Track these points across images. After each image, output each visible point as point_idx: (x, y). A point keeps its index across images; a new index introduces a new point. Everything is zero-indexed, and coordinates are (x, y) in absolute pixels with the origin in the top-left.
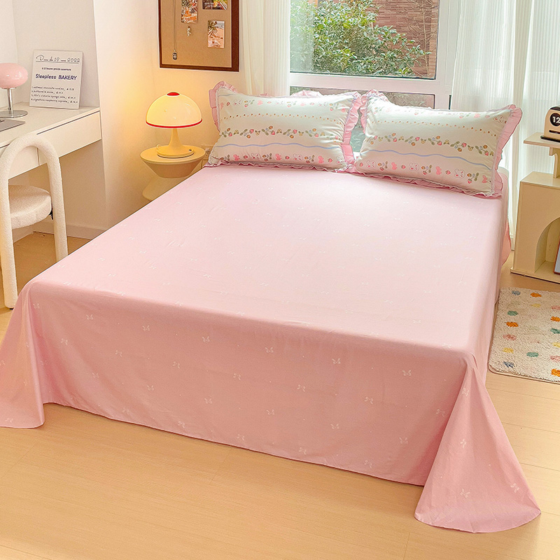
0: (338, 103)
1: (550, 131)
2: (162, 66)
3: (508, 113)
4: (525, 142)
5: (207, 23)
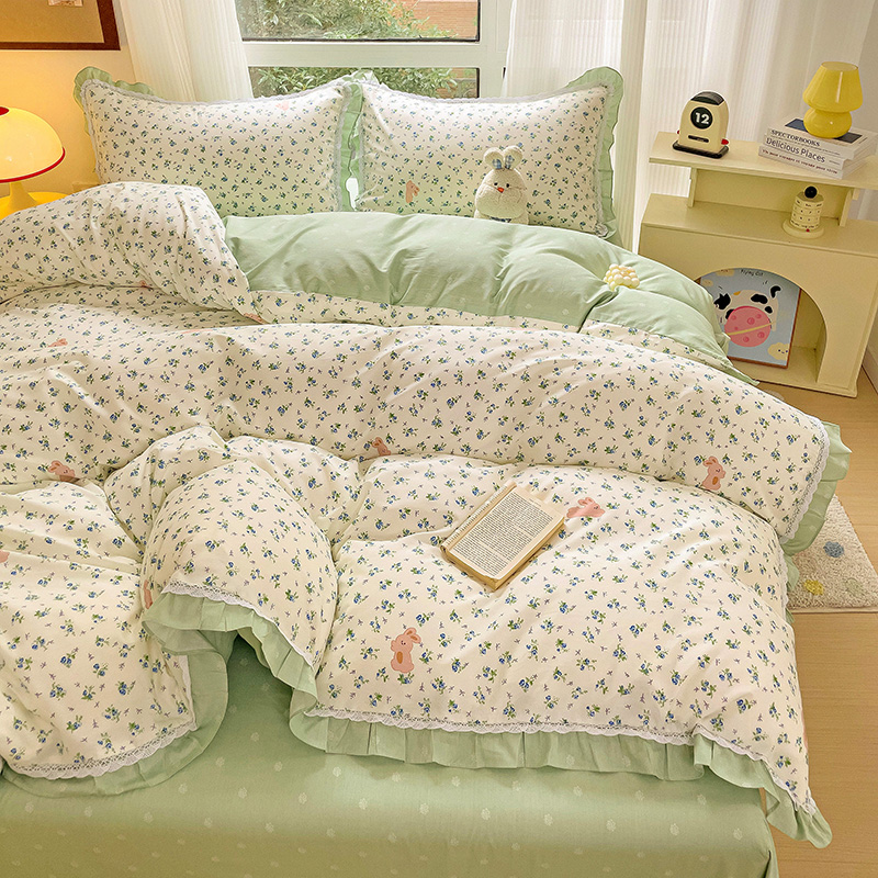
1: (690, 137)
4: (651, 160)
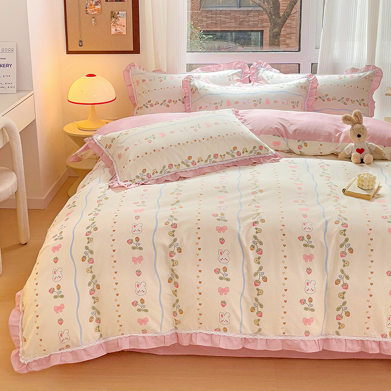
0: (233, 75)
2: (68, 52)
3: (372, 73)
4: (386, 95)
5: (110, 13)
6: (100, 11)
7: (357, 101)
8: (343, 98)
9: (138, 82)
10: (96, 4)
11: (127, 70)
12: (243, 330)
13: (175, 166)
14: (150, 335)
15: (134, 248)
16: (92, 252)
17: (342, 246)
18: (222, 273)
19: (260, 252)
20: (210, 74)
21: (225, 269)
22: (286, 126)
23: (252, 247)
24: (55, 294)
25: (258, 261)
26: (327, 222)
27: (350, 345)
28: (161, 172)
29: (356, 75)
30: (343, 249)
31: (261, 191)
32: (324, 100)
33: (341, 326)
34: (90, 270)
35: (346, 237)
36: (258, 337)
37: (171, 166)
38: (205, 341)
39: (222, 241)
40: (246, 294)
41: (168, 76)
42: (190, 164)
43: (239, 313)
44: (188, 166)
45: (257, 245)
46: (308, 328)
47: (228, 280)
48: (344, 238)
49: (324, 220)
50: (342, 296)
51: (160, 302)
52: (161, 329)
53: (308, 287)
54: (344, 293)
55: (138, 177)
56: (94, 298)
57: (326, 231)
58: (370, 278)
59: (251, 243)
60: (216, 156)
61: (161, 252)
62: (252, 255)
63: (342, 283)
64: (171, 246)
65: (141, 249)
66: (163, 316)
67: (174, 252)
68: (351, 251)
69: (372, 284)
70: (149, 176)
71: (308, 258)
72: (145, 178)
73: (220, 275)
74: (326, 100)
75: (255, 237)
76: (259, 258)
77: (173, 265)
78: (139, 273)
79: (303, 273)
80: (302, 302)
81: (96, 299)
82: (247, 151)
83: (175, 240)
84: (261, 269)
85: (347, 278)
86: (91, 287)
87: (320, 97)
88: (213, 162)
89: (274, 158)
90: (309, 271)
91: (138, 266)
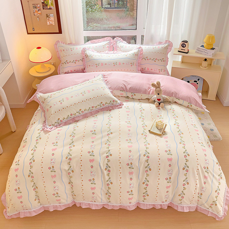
1: (181, 49)
2: (28, 34)
3: (168, 45)
4: (174, 54)
5: (46, 15)
6: (41, 14)
7: (160, 60)
8: (154, 59)
9: (61, 50)
10: (39, 11)
11: (56, 44)
12: (103, 202)
13: (74, 114)
14: (62, 204)
15: (51, 171)
16: (32, 173)
17: (146, 167)
18: (92, 181)
19: (109, 171)
20: (95, 45)
21: (94, 179)
22: (126, 85)
23: (106, 169)
24: (17, 191)
25: (108, 175)
26: (140, 155)
27: (148, 206)
28: (67, 118)
29: (161, 46)
30: (147, 169)
31: (112, 133)
32: (145, 60)
33: (145, 199)
34: (32, 181)
35: (148, 163)
36: (109, 204)
37: (71, 115)
38: (86, 206)
39: (92, 167)
40: (103, 188)
41: (75, 47)
42: (81, 112)
43: (100, 196)
44: (80, 113)
45: (108, 168)
46: (131, 201)
47: (95, 184)
48: (147, 164)
49: (139, 154)
50: (145, 189)
51: (65, 192)
52: (67, 201)
53: (130, 186)
54: (146, 188)
55: (56, 123)
56: (35, 191)
57: (139, 160)
58: (158, 182)
59: (105, 167)
60: (93, 107)
61: (64, 173)
62: (106, 172)
63: (145, 183)
64: (69, 170)
65: (55, 172)
66: (67, 197)
67: (70, 172)
68: (150, 170)
69: (159, 184)
70: (61, 121)
71: (131, 173)
72: (60, 122)
73: (91, 182)
74: (146, 59)
75: (107, 164)
76: (109, 174)
77: (70, 178)
78: (55, 182)
79: (128, 180)
80: (128, 192)
81: (36, 192)
82: (107, 103)
83: (70, 167)
84: (110, 178)
85: (148, 181)
86: (34, 187)
87: (144, 58)
88: (92, 110)
89: (120, 106)
90: (131, 179)
91: (54, 179)
